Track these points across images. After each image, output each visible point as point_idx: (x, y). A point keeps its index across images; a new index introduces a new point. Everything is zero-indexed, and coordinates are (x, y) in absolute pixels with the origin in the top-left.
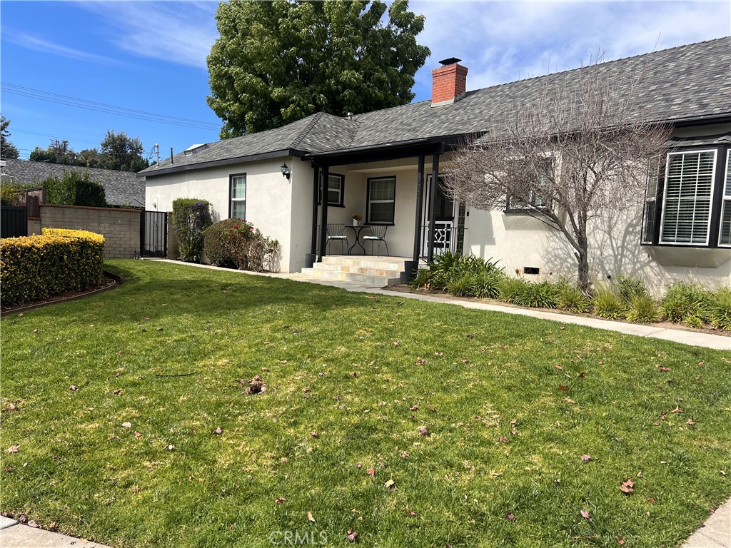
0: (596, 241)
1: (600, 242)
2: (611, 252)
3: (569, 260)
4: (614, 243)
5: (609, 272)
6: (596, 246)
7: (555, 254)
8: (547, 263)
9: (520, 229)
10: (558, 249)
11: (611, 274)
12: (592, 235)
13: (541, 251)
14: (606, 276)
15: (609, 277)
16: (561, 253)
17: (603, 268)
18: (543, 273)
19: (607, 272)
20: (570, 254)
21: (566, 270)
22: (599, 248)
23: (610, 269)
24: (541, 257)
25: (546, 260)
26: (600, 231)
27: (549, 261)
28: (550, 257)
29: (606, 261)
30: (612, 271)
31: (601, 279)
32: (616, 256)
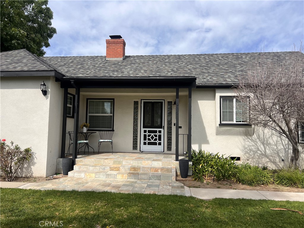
0: (273, 141)
1: (275, 142)
2: (282, 147)
3: (259, 152)
4: (283, 142)
5: (282, 157)
6: (274, 144)
7: (249, 148)
8: (245, 154)
9: (226, 135)
10: (251, 146)
11: (283, 159)
12: (271, 138)
13: (240, 147)
14: (281, 160)
15: (283, 160)
16: (253, 148)
17: (279, 156)
18: (243, 160)
19: (281, 157)
20: (259, 149)
21: (257, 157)
22: (276, 145)
23: (283, 156)
24: (241, 150)
25: (244, 152)
26: (275, 136)
27: (246, 153)
28: (247, 150)
29: (280, 152)
30: (284, 157)
31: (279, 161)
32: (285, 149)
